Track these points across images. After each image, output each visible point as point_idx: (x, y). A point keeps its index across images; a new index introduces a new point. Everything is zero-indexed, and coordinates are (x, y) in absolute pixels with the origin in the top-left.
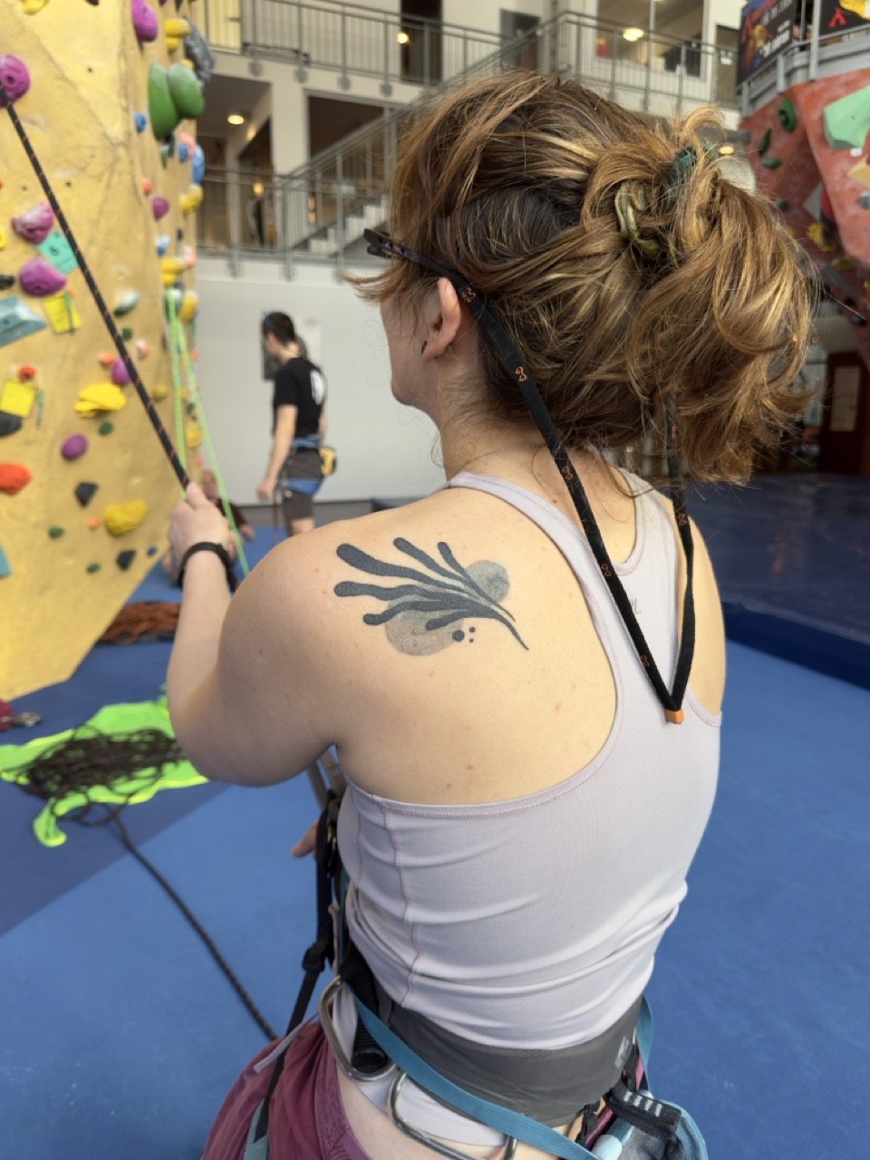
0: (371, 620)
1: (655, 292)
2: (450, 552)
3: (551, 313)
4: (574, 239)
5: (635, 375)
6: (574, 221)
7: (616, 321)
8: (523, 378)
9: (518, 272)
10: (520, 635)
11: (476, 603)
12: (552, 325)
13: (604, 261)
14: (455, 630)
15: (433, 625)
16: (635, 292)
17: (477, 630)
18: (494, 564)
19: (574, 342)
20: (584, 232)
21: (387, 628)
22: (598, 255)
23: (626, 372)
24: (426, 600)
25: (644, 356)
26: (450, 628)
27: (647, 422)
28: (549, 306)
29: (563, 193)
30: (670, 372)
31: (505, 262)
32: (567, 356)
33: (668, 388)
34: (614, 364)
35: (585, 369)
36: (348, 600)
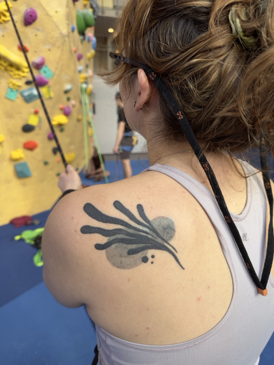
0: (99, 247)
1: (254, 63)
2: (143, 210)
3: (194, 82)
4: (206, 39)
5: (244, 113)
6: (205, 29)
7: (232, 83)
8: (181, 117)
9: (175, 61)
10: (180, 261)
11: (156, 241)
12: (195, 88)
13: (224, 50)
14: (143, 256)
15: (131, 252)
16: (242, 66)
17: (155, 257)
18: (167, 219)
19: (209, 96)
20: (211, 35)
21: (107, 252)
22: (220, 47)
23: (238, 111)
24: (128, 237)
25: (249, 102)
26: (140, 255)
27: (252, 139)
28: (193, 78)
29: (199, 15)
30: (265, 110)
31: (169, 56)
32: (205, 104)
33: (263, 119)
34: (231, 107)
35: (215, 111)
36: (87, 236)
